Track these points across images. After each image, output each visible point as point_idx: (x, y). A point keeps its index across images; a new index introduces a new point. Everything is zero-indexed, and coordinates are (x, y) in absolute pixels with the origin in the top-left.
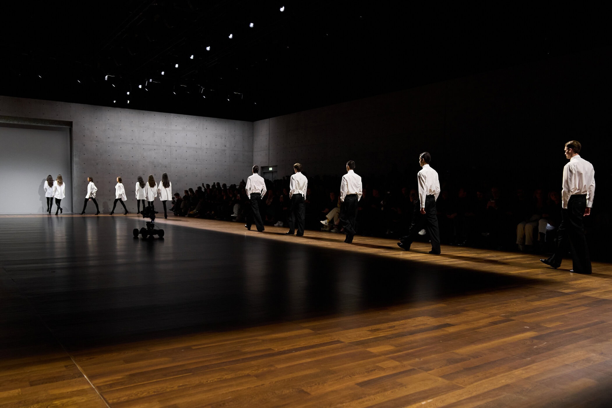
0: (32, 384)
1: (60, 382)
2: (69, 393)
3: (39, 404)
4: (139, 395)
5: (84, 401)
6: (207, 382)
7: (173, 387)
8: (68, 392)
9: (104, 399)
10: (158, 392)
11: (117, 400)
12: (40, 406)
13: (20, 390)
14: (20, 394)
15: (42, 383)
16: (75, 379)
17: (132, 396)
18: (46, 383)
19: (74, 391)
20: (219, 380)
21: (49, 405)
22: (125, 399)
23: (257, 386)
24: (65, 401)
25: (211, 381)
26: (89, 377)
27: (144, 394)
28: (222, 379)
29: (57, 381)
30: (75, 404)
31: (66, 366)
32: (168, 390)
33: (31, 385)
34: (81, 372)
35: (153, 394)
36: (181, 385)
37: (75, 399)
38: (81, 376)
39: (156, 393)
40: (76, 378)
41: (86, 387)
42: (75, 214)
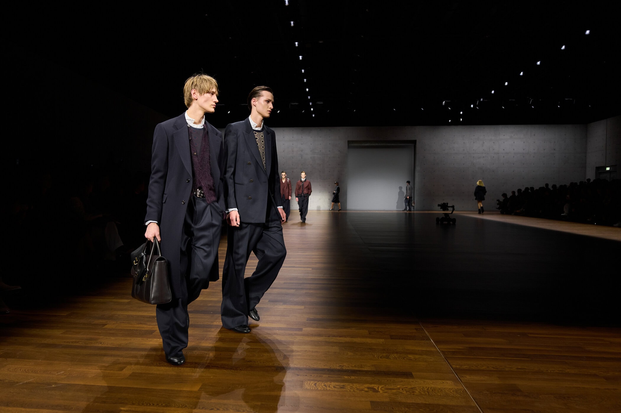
0: (392, 337)
1: (412, 340)
2: (420, 351)
3: (398, 354)
4: (479, 367)
5: (432, 360)
6: (547, 371)
7: (511, 368)
9: (449, 363)
10: (497, 368)
11: (460, 366)
12: (398, 356)
15: (399, 339)
16: (424, 341)
17: (472, 366)
20: (561, 372)
21: (405, 357)
22: (466, 367)
23: (608, 389)
24: (417, 356)
25: (552, 372)
26: (434, 342)
27: (484, 367)
28: (564, 372)
30: (426, 361)
32: (507, 369)
33: (391, 339)
34: (428, 336)
35: (492, 369)
36: (519, 367)
37: (425, 357)
38: (429, 339)
39: (495, 369)
41: (433, 349)
42: (416, 210)
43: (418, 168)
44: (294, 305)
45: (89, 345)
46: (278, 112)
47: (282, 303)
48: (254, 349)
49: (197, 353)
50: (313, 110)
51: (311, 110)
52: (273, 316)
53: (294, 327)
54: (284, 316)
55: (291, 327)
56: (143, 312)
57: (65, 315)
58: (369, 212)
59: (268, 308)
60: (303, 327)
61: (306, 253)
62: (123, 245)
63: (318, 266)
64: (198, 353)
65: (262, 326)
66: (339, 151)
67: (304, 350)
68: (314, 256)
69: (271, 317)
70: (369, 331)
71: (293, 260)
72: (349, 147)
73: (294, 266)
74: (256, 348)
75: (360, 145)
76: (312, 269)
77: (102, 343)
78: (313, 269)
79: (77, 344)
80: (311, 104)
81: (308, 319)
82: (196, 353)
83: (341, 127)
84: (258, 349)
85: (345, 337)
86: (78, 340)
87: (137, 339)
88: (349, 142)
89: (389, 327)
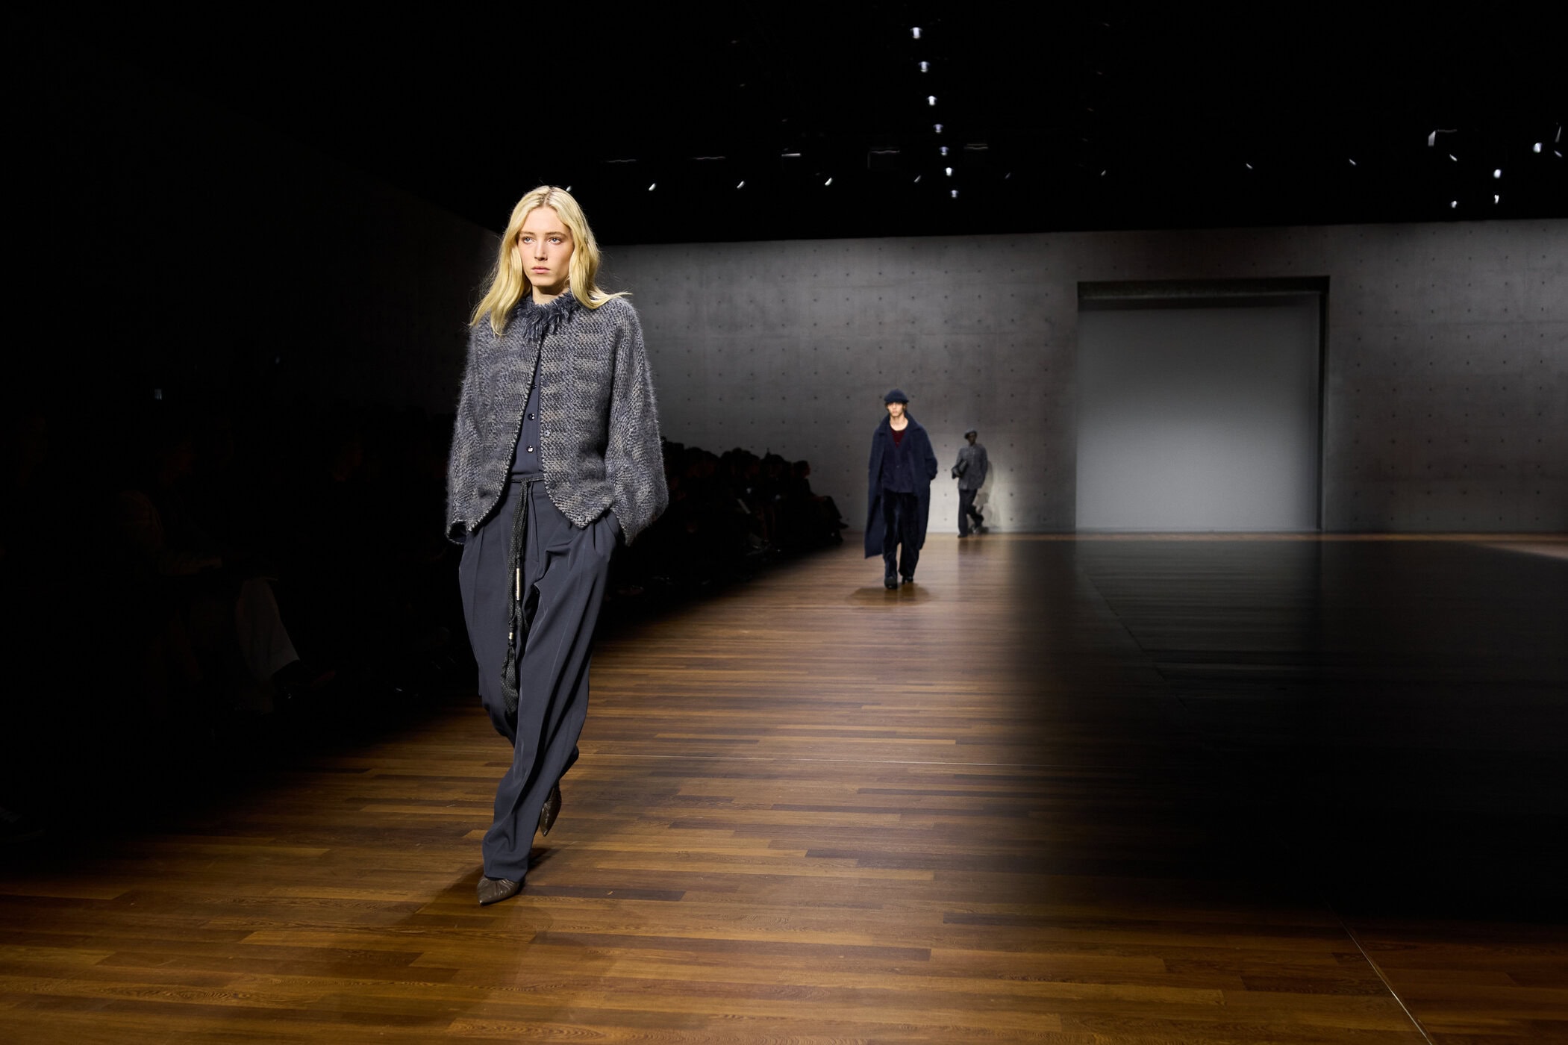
0: (1251, 984)
1: (1323, 995)
2: (1353, 1033)
8: (1349, 1030)
13: (1220, 991)
14: (1223, 1003)
15: (1277, 990)
16: (1367, 998)
18: (1287, 990)
19: (1365, 1031)
26: (1404, 1001)
29: (1315, 992)
31: (1337, 956)
33: (1249, 989)
34: (1381, 981)
38: (1383, 992)
40: (1367, 993)
41: (1400, 1027)
42: (1327, 532)
43: (1333, 380)
44: (898, 868)
45: (195, 1002)
46: (828, 183)
47: (853, 862)
48: (761, 1019)
49: (565, 1032)
50: (953, 173)
51: (945, 172)
52: (825, 905)
53: (896, 945)
54: (863, 907)
55: (890, 945)
56: (372, 890)
57: (110, 898)
58: (1155, 538)
59: (805, 877)
60: (931, 945)
61: (931, 685)
62: (298, 658)
63: (975, 730)
64: (569, 1032)
65: (787, 941)
66: (1046, 320)
67: (936, 1024)
68: (963, 696)
69: (817, 908)
70: (1165, 961)
71: (890, 711)
72: (1083, 306)
73: (895, 733)
74: (768, 1018)
75: (1122, 297)
76: (956, 743)
77: (240, 996)
78: (961, 741)
79: (155, 999)
80: (944, 150)
81: (950, 918)
82: (561, 1032)
83: (1054, 235)
84: (775, 1018)
85: (1083, 982)
86: (156, 986)
87: (358, 983)
88: (1083, 288)
89: (1238, 948)
